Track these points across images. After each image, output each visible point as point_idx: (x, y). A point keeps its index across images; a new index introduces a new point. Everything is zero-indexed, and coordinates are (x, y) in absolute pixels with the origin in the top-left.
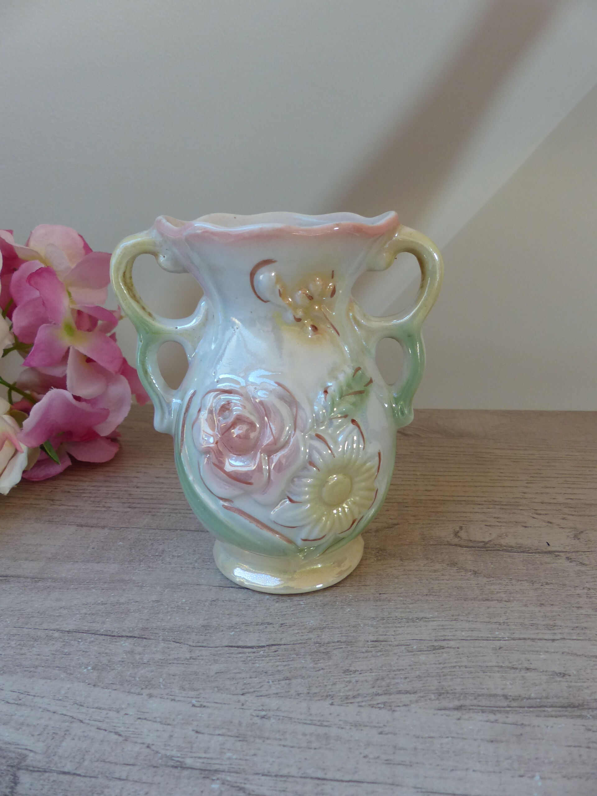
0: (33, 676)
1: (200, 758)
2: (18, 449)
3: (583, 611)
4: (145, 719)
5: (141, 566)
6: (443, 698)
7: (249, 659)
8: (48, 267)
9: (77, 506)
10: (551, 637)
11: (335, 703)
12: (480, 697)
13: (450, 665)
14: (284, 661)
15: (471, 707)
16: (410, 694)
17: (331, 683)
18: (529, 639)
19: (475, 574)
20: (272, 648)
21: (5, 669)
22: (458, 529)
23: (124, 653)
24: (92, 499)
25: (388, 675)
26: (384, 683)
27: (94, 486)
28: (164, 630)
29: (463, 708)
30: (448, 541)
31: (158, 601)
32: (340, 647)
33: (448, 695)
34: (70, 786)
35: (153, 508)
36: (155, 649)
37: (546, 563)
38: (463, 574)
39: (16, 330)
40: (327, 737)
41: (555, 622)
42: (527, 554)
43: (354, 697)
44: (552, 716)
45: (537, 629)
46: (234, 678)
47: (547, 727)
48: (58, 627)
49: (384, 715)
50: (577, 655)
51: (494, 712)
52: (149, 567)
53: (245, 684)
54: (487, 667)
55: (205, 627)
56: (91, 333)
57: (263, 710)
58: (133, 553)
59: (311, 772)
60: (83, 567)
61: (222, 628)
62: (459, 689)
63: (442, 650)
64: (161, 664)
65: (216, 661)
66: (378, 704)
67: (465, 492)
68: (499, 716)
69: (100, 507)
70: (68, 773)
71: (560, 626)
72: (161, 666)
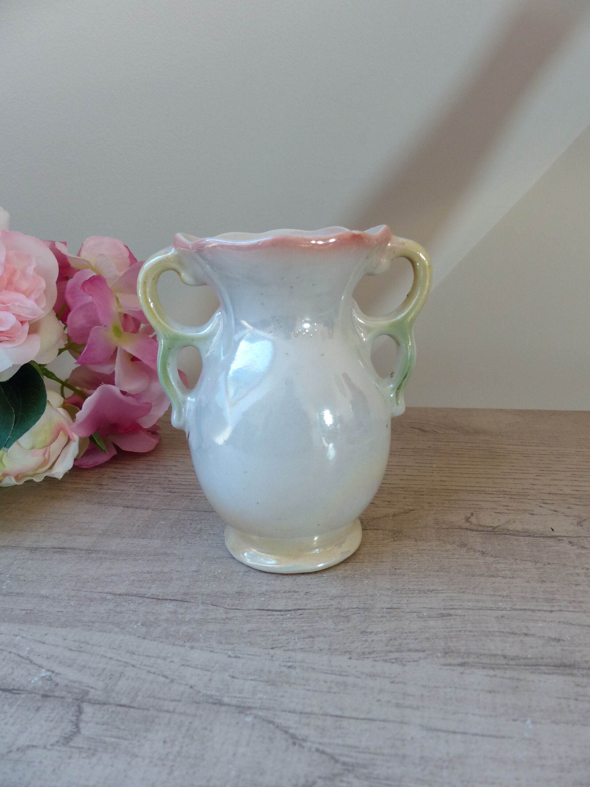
0: (91, 630)
2: (71, 437)
3: (580, 588)
4: (188, 666)
5: (181, 542)
6: (449, 656)
7: (278, 620)
8: (99, 275)
9: (123, 490)
10: (550, 609)
11: (353, 658)
12: (482, 656)
13: (456, 629)
14: (308, 623)
15: (473, 664)
16: (419, 652)
17: (350, 642)
18: (529, 610)
19: (483, 554)
20: (298, 612)
21: (67, 623)
22: (469, 515)
23: (168, 613)
24: (136, 485)
25: (400, 636)
26: (396, 643)
27: (137, 473)
28: (203, 595)
29: (466, 664)
30: (459, 526)
31: (197, 571)
32: (358, 612)
33: (453, 654)
34: (126, 716)
35: (190, 493)
36: (196, 610)
37: (549, 546)
38: (472, 553)
39: (69, 331)
40: (345, 684)
41: (554, 596)
42: (532, 538)
43: (370, 653)
44: (545, 673)
45: (536, 602)
46: (264, 636)
47: (541, 682)
48: (111, 591)
49: (396, 668)
50: (572, 624)
51: (493, 669)
52: (188, 543)
53: (274, 640)
54: (489, 632)
55: (239, 593)
56: (134, 335)
57: (289, 661)
58: (174, 530)
59: (331, 711)
60: (130, 542)
61: (253, 595)
62: (463, 649)
63: (449, 617)
64: (201, 623)
65: (248, 622)
66: (391, 659)
67: (477, 483)
68: (497, 672)
69: (143, 491)
70: (124, 706)
71: (559, 600)
72: (201, 624)
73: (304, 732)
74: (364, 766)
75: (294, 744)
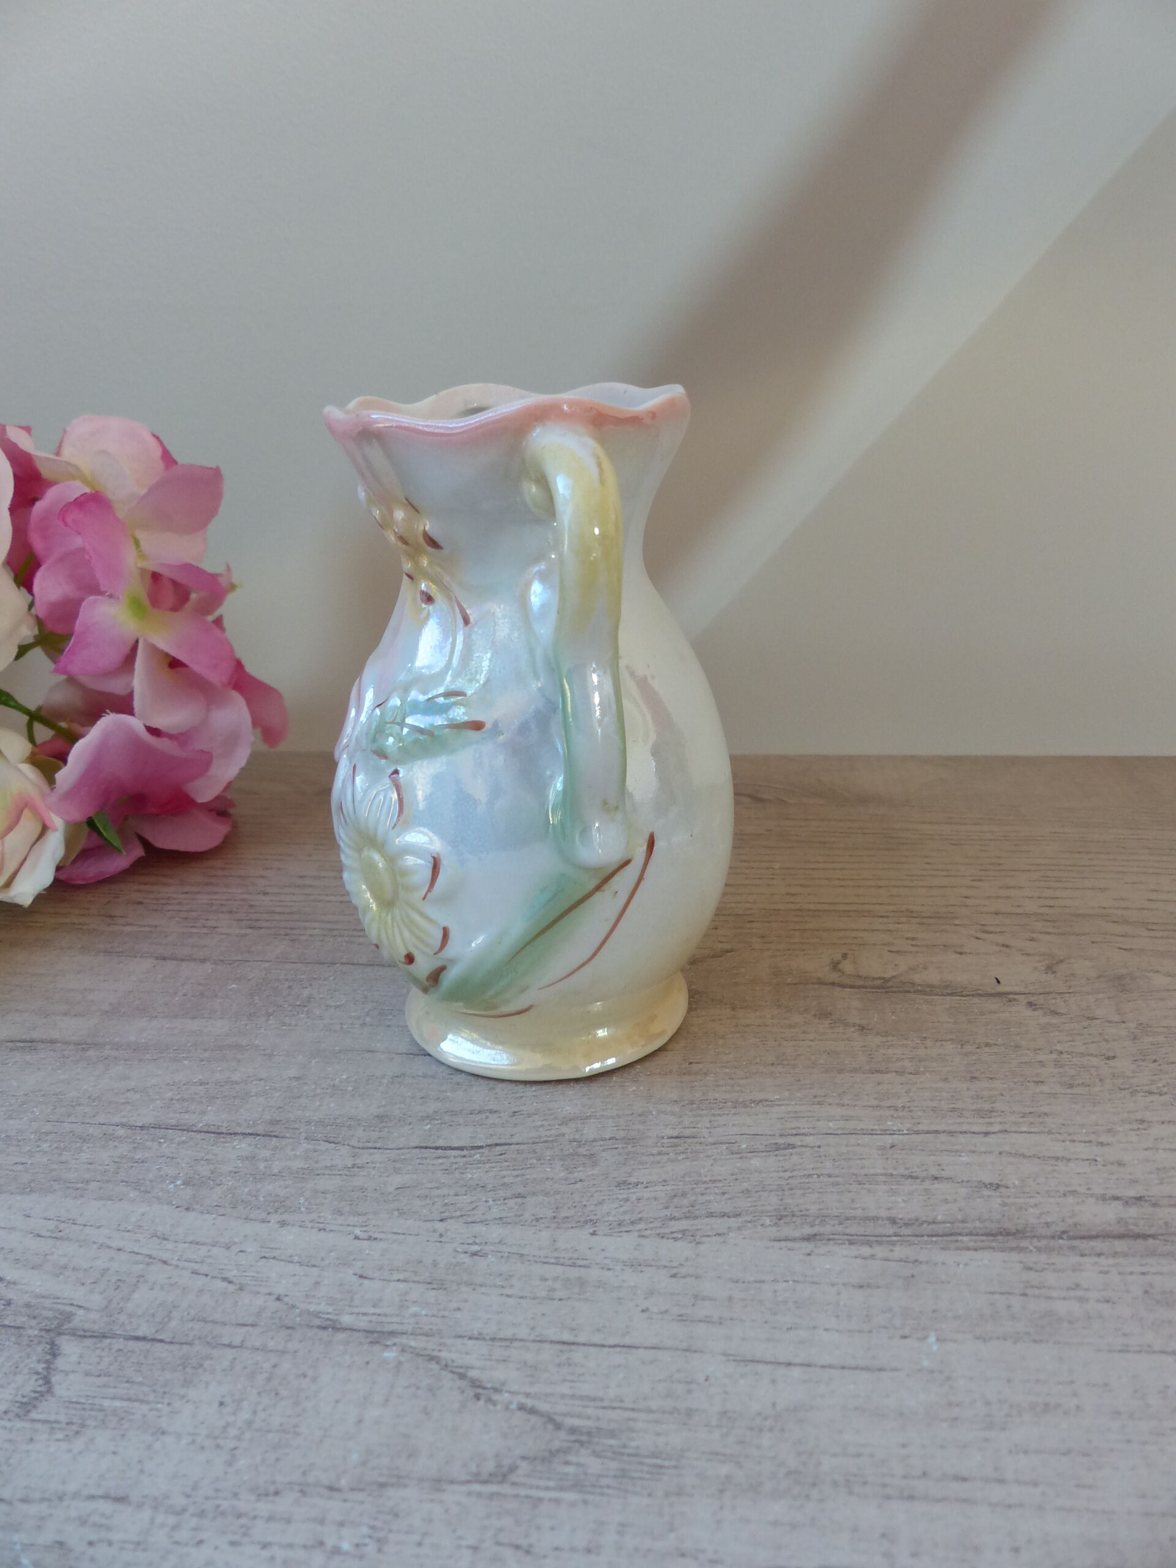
0: (82, 1196)
1: (365, 1314)
2: (48, 823)
3: (1045, 1088)
4: (274, 1258)
5: (270, 1022)
6: (785, 1223)
7: (455, 1166)
8: (97, 492)
9: (156, 926)
10: (984, 1129)
11: (599, 1233)
12: (849, 1222)
13: (802, 1173)
14: (515, 1170)
15: (831, 1237)
16: (729, 1217)
17: (595, 1202)
18: (944, 1132)
19: (862, 1030)
20: (496, 1150)
21: (32, 1185)
22: (839, 957)
23: (239, 1159)
24: (184, 915)
25: (693, 1189)
26: (685, 1202)
27: (187, 893)
28: (308, 1123)
29: (818, 1237)
30: (819, 978)
31: (298, 1079)
32: (613, 1147)
33: (794, 1219)
34: (146, 1358)
35: (292, 929)
36: (293, 1153)
37: (991, 1012)
38: (840, 1030)
39: (40, 610)
40: (582, 1283)
41: (994, 1105)
42: (958, 998)
43: (633, 1223)
44: (968, 1249)
45: (960, 1117)
46: (427, 1196)
47: (959, 1265)
48: (124, 1120)
49: (682, 1250)
50: (1024, 1156)
51: (870, 1244)
52: (284, 1024)
53: (446, 1204)
54: (866, 1175)
55: (380, 1118)
56: (177, 613)
57: (475, 1243)
58: (256, 1001)
59: (552, 1333)
60: (167, 1026)
61: (410, 1119)
62: (813, 1209)
63: (790, 1150)
64: (303, 1176)
65: (397, 1171)
66: (672, 1233)
67: (858, 896)
68: (878, 1250)
69: (198, 927)
70: (144, 1339)
71: (1002, 1112)
72: (303, 1178)
73: (499, 1374)
74: (612, 1434)
75: (477, 1397)
